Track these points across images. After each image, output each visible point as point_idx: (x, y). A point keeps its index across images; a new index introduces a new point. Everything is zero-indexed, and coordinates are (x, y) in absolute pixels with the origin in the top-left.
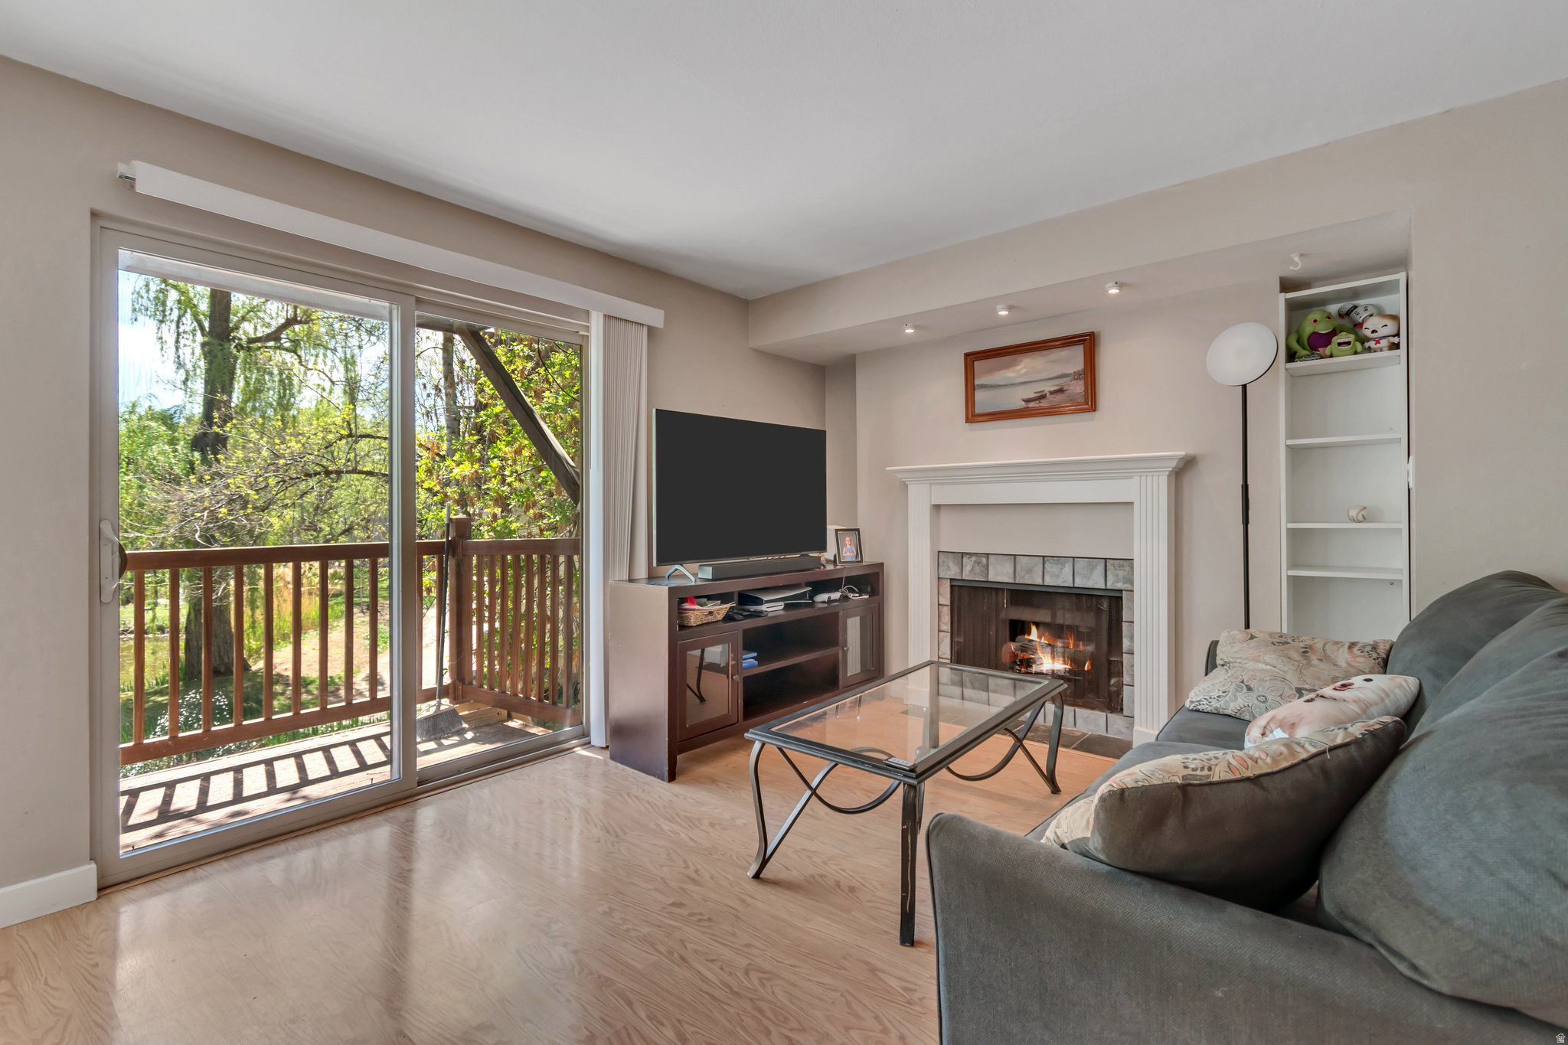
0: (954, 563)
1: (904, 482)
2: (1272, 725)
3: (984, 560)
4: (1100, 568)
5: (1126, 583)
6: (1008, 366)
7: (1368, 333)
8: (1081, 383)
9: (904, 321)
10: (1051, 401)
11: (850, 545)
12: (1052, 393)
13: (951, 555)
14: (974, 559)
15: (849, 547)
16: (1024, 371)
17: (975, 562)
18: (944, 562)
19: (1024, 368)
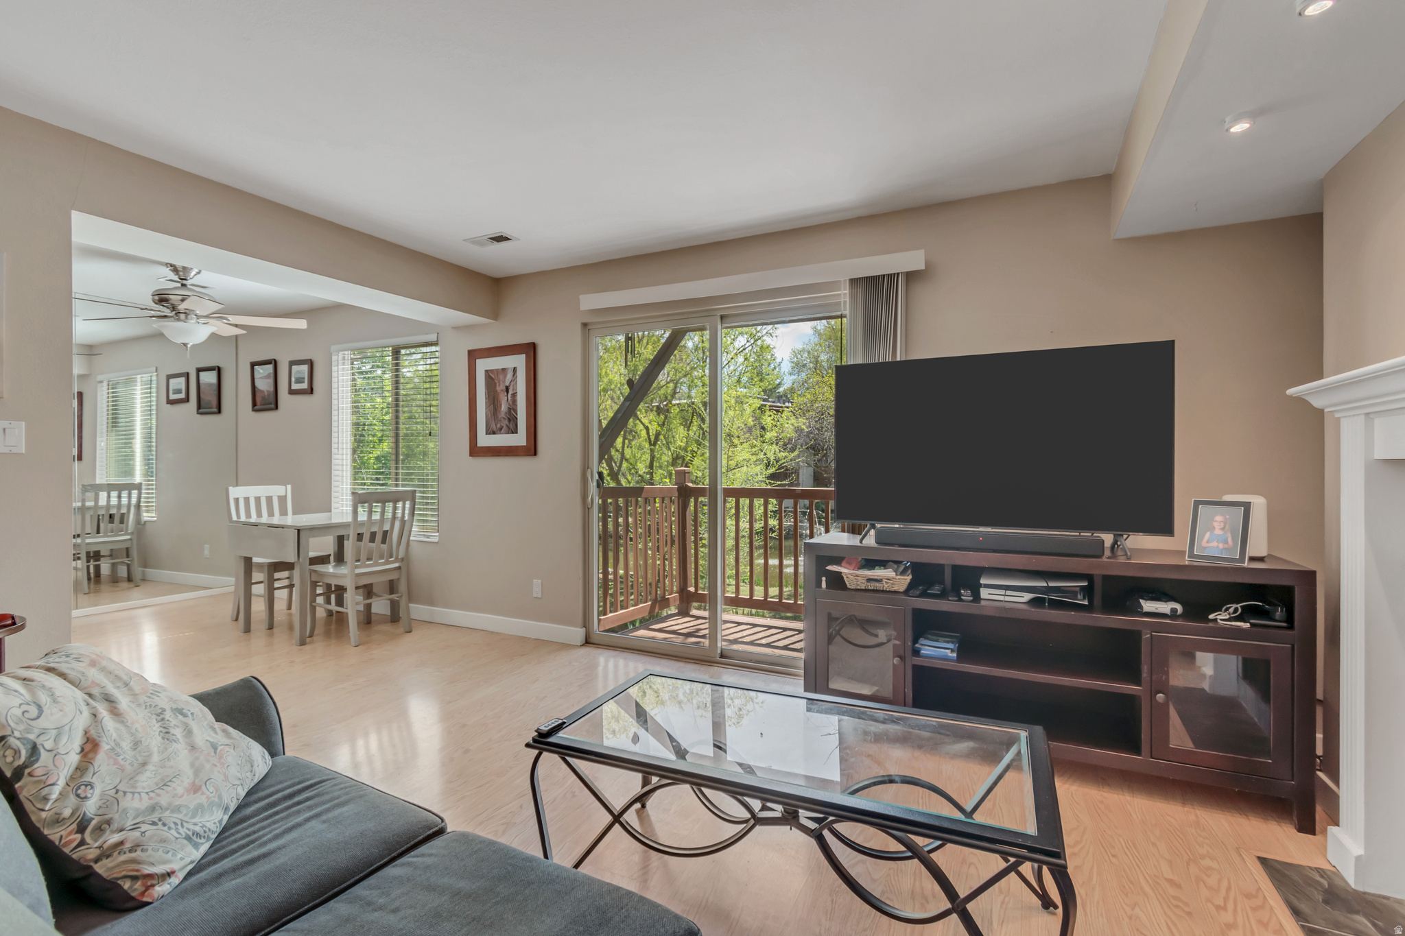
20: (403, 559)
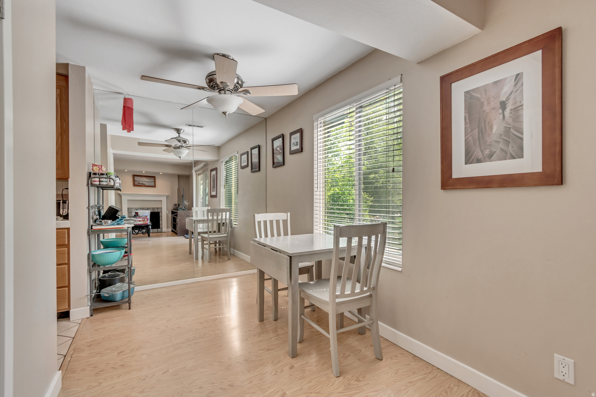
20: (374, 288)
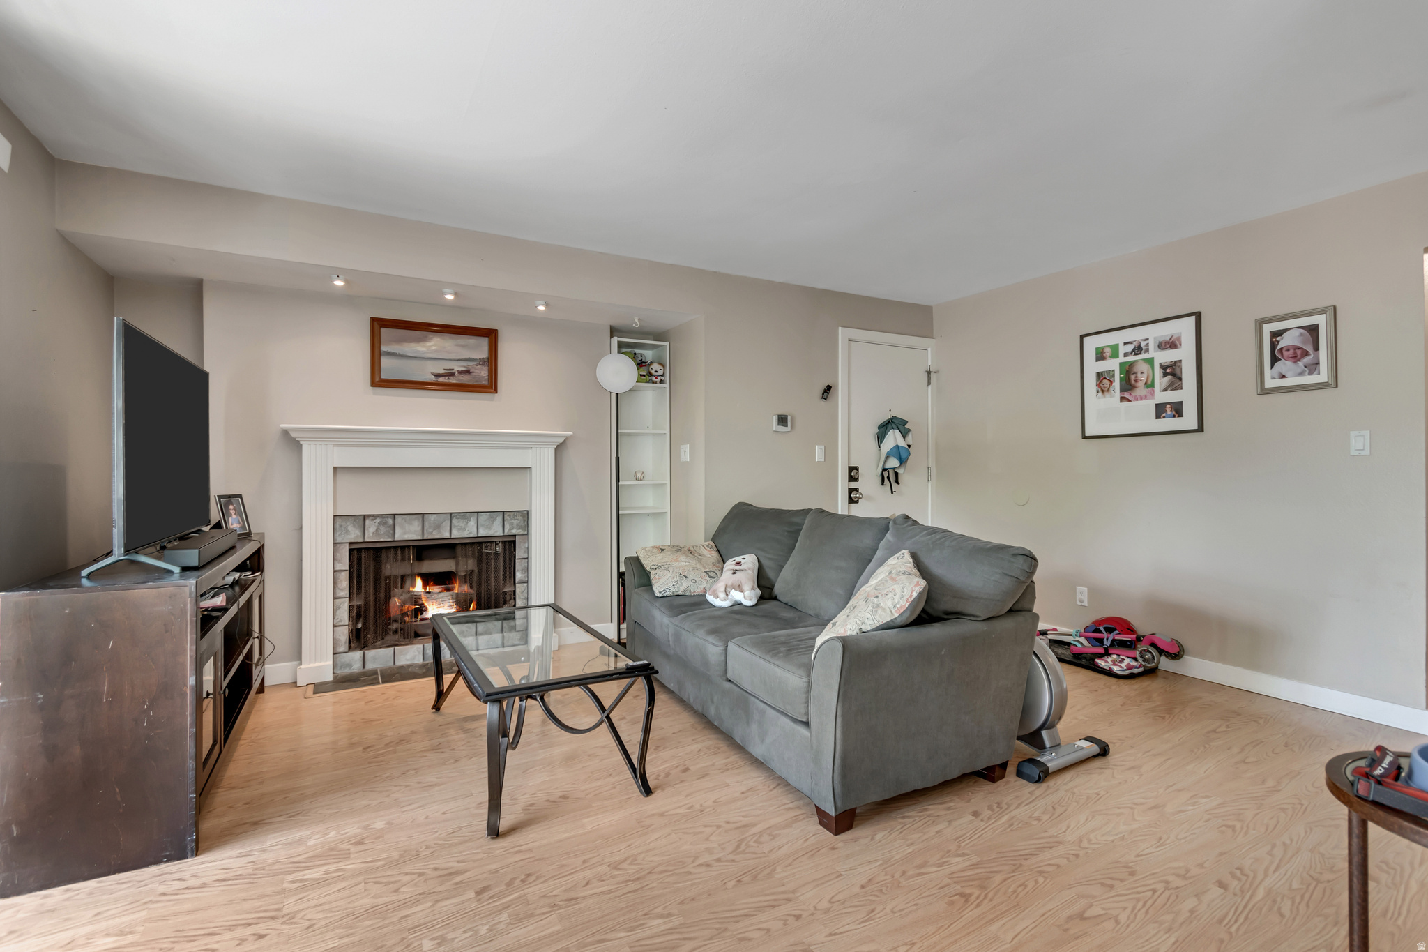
0: (354, 526)
1: (298, 441)
2: (728, 589)
3: (390, 521)
4: (499, 519)
5: (519, 529)
6: (419, 340)
7: (653, 372)
8: (486, 368)
9: (339, 273)
10: (459, 379)
11: (235, 514)
12: (460, 372)
13: (351, 519)
14: (378, 520)
15: (234, 517)
16: (434, 348)
17: (380, 523)
18: (341, 526)
19: (434, 345)
